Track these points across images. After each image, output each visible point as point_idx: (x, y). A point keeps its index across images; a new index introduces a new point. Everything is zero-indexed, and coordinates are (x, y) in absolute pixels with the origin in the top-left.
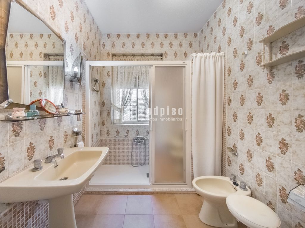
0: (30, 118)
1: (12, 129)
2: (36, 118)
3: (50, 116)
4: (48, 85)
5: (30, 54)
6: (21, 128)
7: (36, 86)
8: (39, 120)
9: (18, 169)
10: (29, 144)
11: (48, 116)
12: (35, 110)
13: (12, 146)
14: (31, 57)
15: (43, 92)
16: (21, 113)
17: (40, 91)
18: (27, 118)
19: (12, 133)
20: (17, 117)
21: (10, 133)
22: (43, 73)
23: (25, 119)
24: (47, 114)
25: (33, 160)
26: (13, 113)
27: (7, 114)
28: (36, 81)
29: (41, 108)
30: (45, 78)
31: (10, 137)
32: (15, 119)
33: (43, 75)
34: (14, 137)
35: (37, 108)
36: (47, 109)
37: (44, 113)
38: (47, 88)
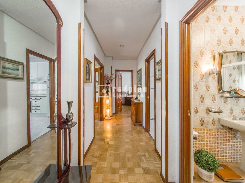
0: (231, 97)
1: (224, 100)
2: (234, 97)
3: (242, 97)
4: (241, 74)
5: (226, 57)
6: (227, 100)
7: (231, 77)
8: (235, 98)
9: (226, 116)
10: (230, 108)
11: (241, 97)
12: (233, 94)
13: (224, 106)
14: (227, 58)
15: (237, 80)
16: (227, 95)
17: (235, 79)
18: (230, 97)
19: (224, 102)
20: (227, 96)
21: (223, 101)
22: (236, 67)
23: (229, 97)
24: (240, 96)
25: (232, 115)
26: (224, 94)
27: (222, 95)
28: (231, 73)
29: (236, 93)
30: (238, 70)
31: (223, 103)
32: (226, 96)
33: (236, 68)
34: (224, 103)
35: (235, 93)
36: (239, 93)
37: (238, 95)
38: (240, 77)
